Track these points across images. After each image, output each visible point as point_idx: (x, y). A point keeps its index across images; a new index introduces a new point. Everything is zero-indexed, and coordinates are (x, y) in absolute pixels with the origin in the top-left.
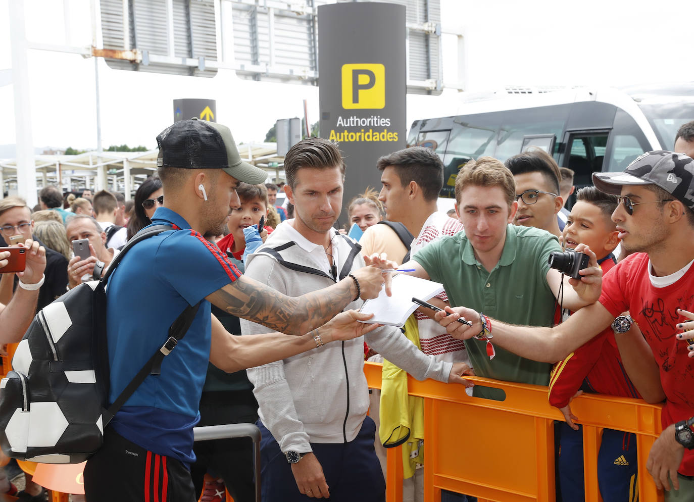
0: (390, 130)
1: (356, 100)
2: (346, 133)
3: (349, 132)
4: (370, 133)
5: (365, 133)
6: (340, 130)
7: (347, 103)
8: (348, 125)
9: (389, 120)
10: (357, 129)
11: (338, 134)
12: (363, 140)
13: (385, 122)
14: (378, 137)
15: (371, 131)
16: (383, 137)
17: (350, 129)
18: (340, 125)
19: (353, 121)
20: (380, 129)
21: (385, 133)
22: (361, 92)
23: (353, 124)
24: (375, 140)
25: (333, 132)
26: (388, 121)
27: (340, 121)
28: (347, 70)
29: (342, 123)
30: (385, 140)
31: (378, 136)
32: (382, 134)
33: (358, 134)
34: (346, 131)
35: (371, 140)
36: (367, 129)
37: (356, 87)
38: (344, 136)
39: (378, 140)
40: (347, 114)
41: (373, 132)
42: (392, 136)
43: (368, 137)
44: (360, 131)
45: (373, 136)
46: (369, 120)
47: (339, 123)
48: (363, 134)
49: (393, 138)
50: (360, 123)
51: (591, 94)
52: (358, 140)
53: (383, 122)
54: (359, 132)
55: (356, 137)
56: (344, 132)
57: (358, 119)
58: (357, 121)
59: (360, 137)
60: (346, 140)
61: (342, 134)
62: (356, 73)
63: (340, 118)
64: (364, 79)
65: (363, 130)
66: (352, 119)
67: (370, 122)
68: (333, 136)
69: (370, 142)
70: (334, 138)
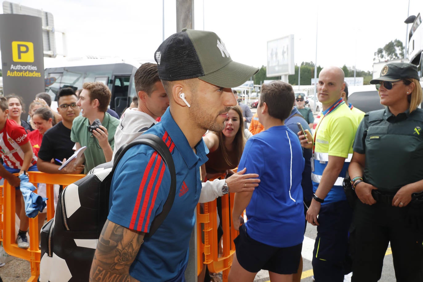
0: (36, 71)
1: (20, 57)
2: (15, 72)
4: (27, 72)
5: (25, 72)
6: (13, 71)
7: (15, 59)
8: (17, 69)
10: (21, 71)
11: (12, 73)
12: (24, 76)
13: (34, 68)
14: (31, 75)
16: (34, 75)
17: (17, 71)
18: (12, 69)
19: (18, 67)
20: (32, 71)
21: (34, 73)
25: (9, 72)
26: (36, 68)
27: (12, 67)
28: (15, 44)
33: (22, 73)
36: (26, 71)
37: (20, 52)
38: (15, 74)
39: (31, 76)
40: (16, 64)
41: (29, 72)
43: (27, 74)
45: (29, 74)
46: (26, 67)
49: (39, 75)
50: (22, 68)
51: (122, 60)
52: (21, 76)
55: (20, 74)
57: (21, 66)
58: (21, 67)
59: (23, 74)
60: (16, 75)
62: (19, 46)
63: (12, 65)
64: (23, 49)
66: (18, 66)
68: (9, 73)
69: (27, 77)
70: (10, 74)
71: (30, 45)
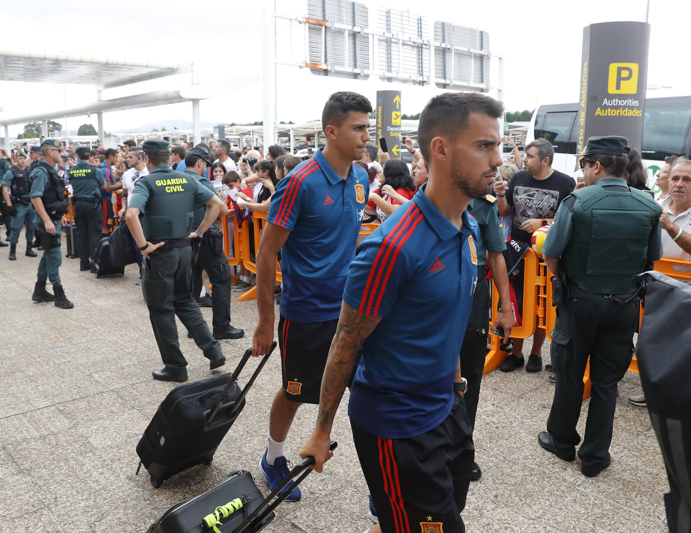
0: (638, 108)
1: (618, 87)
2: (609, 110)
3: (612, 109)
4: (626, 111)
5: (623, 110)
6: (605, 107)
7: (612, 89)
8: (612, 104)
9: (638, 102)
10: (617, 107)
11: (603, 111)
12: (621, 115)
13: (636, 103)
14: (631, 113)
15: (627, 109)
16: (634, 114)
17: (612, 107)
19: (615, 102)
20: (632, 108)
21: (635, 111)
22: (622, 82)
23: (615, 103)
24: (629, 115)
25: (599, 109)
27: (605, 102)
28: (613, 68)
29: (607, 103)
30: (635, 115)
31: (631, 112)
32: (634, 111)
33: (618, 111)
34: (609, 109)
35: (626, 115)
36: (624, 108)
37: (619, 79)
38: (608, 112)
39: (631, 115)
40: (611, 97)
41: (628, 110)
43: (625, 113)
44: (620, 109)
45: (628, 112)
46: (626, 101)
47: (604, 103)
48: (621, 111)
49: (639, 114)
50: (620, 103)
52: (617, 115)
54: (619, 109)
55: (616, 113)
56: (608, 109)
57: (619, 101)
59: (619, 112)
60: (609, 115)
61: (606, 111)
62: (620, 70)
63: (606, 99)
64: (625, 74)
65: (621, 108)
66: (614, 101)
67: (627, 102)
68: (599, 112)
69: (626, 116)
70: (600, 113)
71: (634, 67)
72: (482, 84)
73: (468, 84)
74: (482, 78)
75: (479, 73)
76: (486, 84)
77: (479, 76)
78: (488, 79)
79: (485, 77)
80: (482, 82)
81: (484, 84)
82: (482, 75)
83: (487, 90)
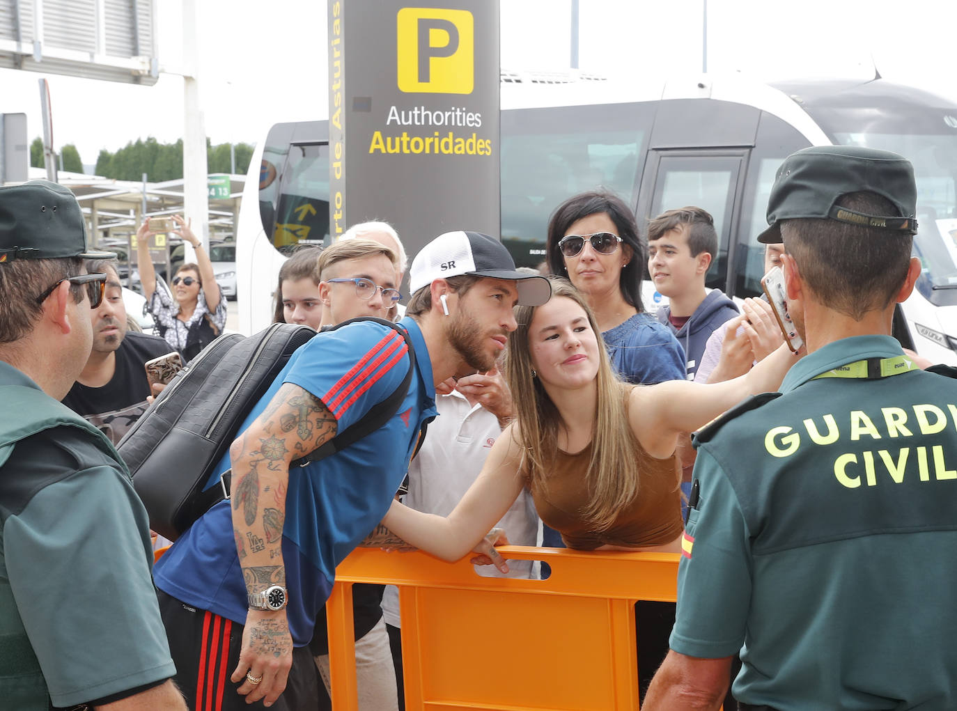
0: (481, 133)
1: (424, 75)
2: (405, 138)
3: (411, 136)
4: (450, 139)
5: (440, 138)
6: (393, 131)
7: (408, 81)
8: (410, 122)
9: (480, 116)
10: (424, 131)
11: (389, 139)
12: (437, 151)
13: (472, 119)
14: (461, 147)
15: (451, 134)
16: (471, 148)
17: (413, 131)
18: (393, 122)
19: (418, 115)
20: (464, 132)
21: (473, 140)
22: (434, 62)
23: (419, 120)
24: (457, 152)
25: (377, 135)
26: (478, 117)
27: (393, 115)
28: (408, 20)
29: (397, 118)
30: (474, 152)
31: (462, 145)
32: (469, 140)
33: (428, 140)
34: (405, 134)
35: (450, 151)
36: (444, 131)
37: (426, 53)
38: (401, 143)
39: (462, 152)
40: (408, 101)
41: (454, 138)
42: (483, 146)
43: (447, 147)
44: (432, 135)
45: (455, 144)
46: (447, 114)
47: (390, 118)
48: (437, 140)
49: (486, 149)
50: (432, 119)
51: (701, 86)
52: (427, 151)
53: (471, 119)
54: (430, 137)
55: (424, 145)
56: (401, 136)
57: (429, 112)
58: (427, 116)
59: (432, 145)
60: (406, 151)
61: (397, 139)
62: (425, 26)
63: (393, 108)
64: (438, 38)
65: (437, 134)
66: (416, 112)
67: (450, 117)
68: (377, 143)
69: (449, 156)
70: (381, 146)
71: (463, 20)
72: (134, 59)
73: (92, 56)
74: (134, 40)
75: (125, 25)
76: (146, 59)
77: (126, 36)
78: (152, 44)
79: (141, 38)
80: (135, 52)
81: (140, 58)
82: (133, 30)
83: (149, 76)
